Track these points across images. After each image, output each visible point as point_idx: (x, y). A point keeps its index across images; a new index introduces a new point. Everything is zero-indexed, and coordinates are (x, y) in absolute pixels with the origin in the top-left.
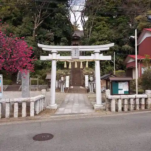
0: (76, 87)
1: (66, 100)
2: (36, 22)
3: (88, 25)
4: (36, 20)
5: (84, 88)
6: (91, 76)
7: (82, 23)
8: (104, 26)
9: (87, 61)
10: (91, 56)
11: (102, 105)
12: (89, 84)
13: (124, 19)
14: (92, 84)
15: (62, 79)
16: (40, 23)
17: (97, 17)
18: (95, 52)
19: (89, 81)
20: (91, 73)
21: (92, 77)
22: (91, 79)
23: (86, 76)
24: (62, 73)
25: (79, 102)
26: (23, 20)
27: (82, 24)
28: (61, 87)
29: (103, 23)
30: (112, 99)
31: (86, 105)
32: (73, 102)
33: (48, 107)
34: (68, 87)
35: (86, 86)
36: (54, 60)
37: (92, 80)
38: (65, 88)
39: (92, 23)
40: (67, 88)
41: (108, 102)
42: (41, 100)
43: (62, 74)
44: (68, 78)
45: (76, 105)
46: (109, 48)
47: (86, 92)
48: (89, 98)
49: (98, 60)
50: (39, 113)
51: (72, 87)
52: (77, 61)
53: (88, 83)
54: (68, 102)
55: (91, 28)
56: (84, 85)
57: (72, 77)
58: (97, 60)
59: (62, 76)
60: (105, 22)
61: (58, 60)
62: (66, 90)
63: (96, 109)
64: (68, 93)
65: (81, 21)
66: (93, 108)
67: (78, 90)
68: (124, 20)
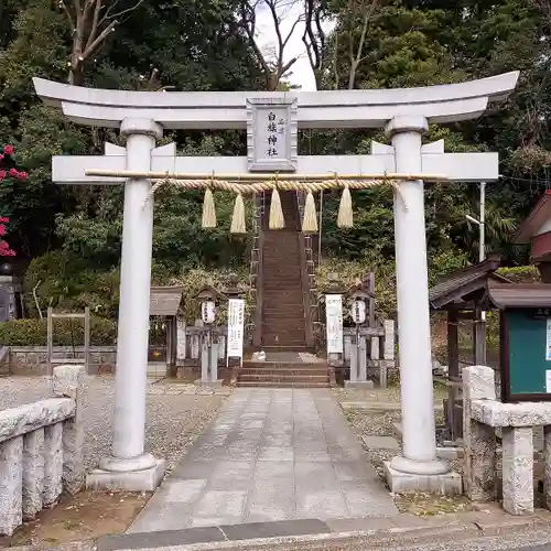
0: (281, 358)
1: (223, 426)
2: (78, 31)
3: (340, 52)
4: (81, 19)
5: (320, 361)
6: (355, 296)
7: (308, 47)
8: (419, 56)
9: (347, 184)
10: (367, 152)
11: (441, 466)
12: (348, 340)
13: (517, 18)
14: (362, 342)
15: (209, 311)
16: (99, 38)
17: (386, 11)
18: (396, 132)
19: (348, 323)
20: (358, 281)
21: (362, 306)
22: (359, 312)
23: (328, 297)
24: (211, 282)
25: (297, 437)
26: (17, 25)
27: (310, 55)
28: (205, 355)
29: (417, 41)
30: (511, 428)
31: (339, 460)
32: (261, 442)
33: (97, 477)
34: (241, 355)
35: (330, 349)
36: (137, 178)
37: (362, 318)
38: (221, 363)
39: (359, 40)
40: (234, 361)
41: (481, 447)
42: (39, 437)
43: (206, 289)
44: (236, 308)
45: (278, 457)
46: (486, 100)
47: (333, 382)
48: (350, 416)
49: (414, 179)
50: (18, 530)
51: (260, 357)
52: (282, 184)
53: (341, 333)
54: (233, 437)
55: (355, 64)
56: (319, 346)
57: (258, 306)
58: (406, 179)
59: (210, 299)
60: (423, 35)
61: (160, 182)
62: (227, 369)
63: (405, 486)
64: (239, 386)
65: (304, 39)
66: (385, 482)
67: (289, 373)
68: (520, 23)
